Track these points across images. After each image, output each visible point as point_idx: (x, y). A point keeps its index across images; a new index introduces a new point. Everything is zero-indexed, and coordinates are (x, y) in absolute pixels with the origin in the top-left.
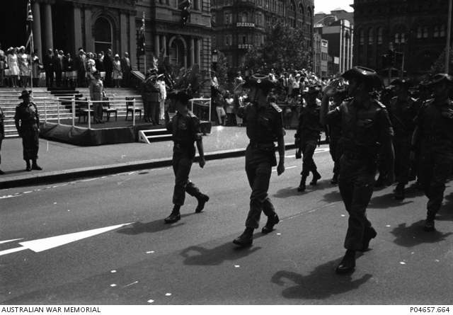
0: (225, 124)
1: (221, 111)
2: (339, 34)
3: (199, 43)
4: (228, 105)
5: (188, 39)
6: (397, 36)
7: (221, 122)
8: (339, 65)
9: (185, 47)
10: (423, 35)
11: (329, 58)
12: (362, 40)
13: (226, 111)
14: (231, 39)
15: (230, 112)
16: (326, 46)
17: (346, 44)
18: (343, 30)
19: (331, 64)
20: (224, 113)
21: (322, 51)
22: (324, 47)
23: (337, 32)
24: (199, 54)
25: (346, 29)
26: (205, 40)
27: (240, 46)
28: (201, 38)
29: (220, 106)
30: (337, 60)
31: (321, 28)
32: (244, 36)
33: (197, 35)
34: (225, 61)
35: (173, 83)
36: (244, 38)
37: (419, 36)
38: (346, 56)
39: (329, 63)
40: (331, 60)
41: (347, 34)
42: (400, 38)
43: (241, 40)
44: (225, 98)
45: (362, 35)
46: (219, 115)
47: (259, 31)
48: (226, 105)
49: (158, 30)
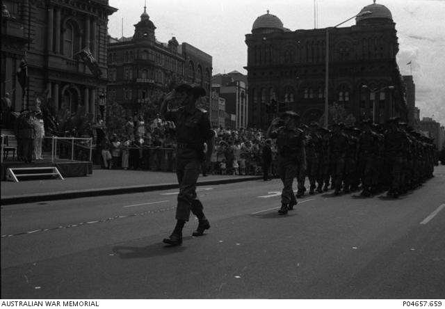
0: (110, 167)
1: (107, 154)
2: (236, 94)
3: (94, 93)
4: (114, 148)
5: (83, 88)
6: (286, 96)
7: (106, 166)
8: (235, 122)
9: (79, 95)
10: (309, 96)
11: (226, 115)
12: (256, 99)
13: (112, 154)
14: (131, 94)
15: (116, 155)
16: (224, 103)
17: (242, 103)
18: (239, 90)
19: (228, 121)
20: (110, 157)
21: (220, 108)
22: (222, 105)
23: (234, 92)
24: (94, 103)
25: (241, 89)
26: (101, 90)
27: (139, 101)
28: (95, 88)
29: (106, 149)
30: (233, 117)
31: (219, 88)
32: (144, 91)
33: (91, 84)
34: (123, 114)
35: (56, 125)
36: (144, 94)
37: (306, 97)
38: (242, 114)
39: (226, 120)
40: (228, 117)
41: (242, 94)
42: (289, 98)
43: (141, 95)
44: (111, 141)
45: (255, 94)
46: (105, 159)
47: (159, 87)
48: (112, 149)
49: (51, 77)
